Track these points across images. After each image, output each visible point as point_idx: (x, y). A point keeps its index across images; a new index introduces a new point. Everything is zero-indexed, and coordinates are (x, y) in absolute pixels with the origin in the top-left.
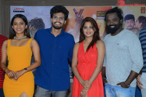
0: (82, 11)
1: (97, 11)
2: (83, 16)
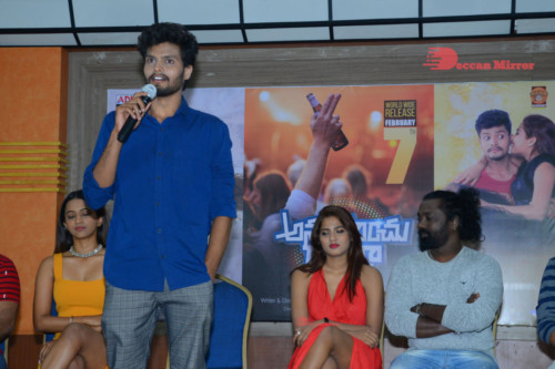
0: (335, 100)
1: (386, 102)
2: (338, 119)
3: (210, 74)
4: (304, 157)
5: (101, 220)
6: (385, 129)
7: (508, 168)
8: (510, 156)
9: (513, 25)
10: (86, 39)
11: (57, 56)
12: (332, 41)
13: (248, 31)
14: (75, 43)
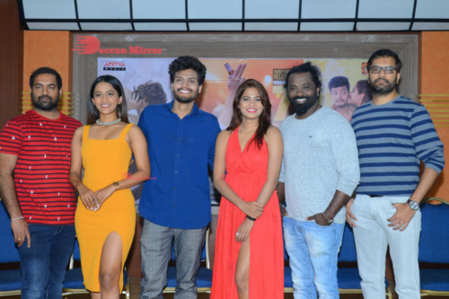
3: (164, 50)
4: (223, 103)
5: (121, 99)
6: (274, 87)
7: (347, 112)
8: (349, 105)
9: (355, 25)
10: (85, 26)
11: (66, 37)
12: (243, 31)
13: (190, 24)
14: (78, 29)
